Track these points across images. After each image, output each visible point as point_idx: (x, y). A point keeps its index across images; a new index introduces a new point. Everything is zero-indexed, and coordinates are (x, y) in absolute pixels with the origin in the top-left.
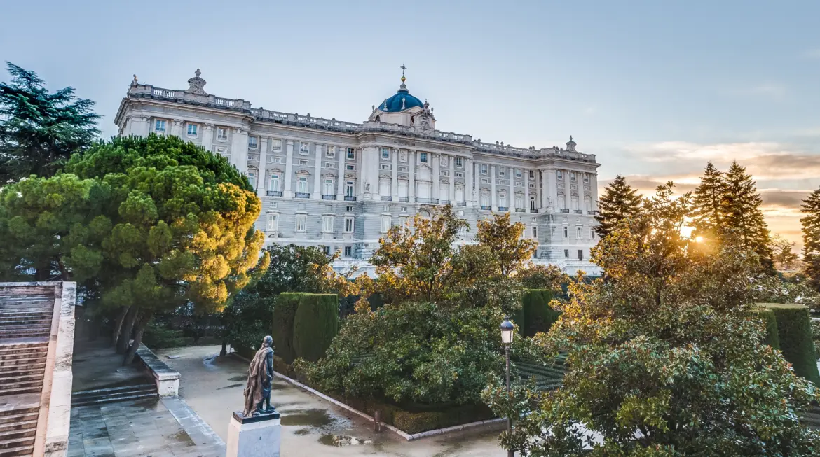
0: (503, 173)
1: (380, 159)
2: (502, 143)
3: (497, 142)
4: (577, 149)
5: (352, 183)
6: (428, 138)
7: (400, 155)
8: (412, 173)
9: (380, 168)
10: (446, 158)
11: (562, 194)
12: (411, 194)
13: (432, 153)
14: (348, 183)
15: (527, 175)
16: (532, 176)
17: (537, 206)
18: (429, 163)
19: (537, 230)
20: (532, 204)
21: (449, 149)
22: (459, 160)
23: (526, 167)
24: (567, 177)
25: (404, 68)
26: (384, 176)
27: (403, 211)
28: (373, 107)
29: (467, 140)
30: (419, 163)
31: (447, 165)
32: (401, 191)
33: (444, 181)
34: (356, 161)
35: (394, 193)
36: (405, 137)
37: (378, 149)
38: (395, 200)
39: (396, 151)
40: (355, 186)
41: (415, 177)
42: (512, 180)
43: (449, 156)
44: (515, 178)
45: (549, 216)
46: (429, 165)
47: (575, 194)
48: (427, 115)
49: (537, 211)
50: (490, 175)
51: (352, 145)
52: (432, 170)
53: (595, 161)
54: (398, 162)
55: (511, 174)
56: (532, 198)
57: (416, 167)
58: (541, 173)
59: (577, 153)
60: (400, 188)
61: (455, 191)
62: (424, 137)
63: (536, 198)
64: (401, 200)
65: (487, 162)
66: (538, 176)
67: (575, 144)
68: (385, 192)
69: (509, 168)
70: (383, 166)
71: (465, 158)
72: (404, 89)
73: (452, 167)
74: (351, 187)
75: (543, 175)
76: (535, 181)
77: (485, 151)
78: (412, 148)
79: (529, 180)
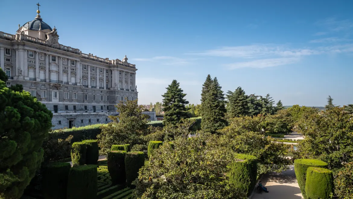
0: (94, 70)
1: (28, 57)
2: (92, 55)
3: (90, 54)
4: (128, 61)
5: (9, 69)
6: (56, 48)
7: (40, 56)
8: (47, 66)
9: (28, 62)
10: (66, 60)
11: (121, 81)
12: (47, 77)
13: (58, 57)
14: (7, 69)
15: (105, 72)
16: (107, 73)
17: (109, 86)
18: (57, 62)
19: (109, 97)
20: (107, 85)
21: (67, 55)
22: (73, 62)
23: (104, 68)
24: (124, 74)
25: (38, 5)
26: (31, 66)
27: (43, 86)
28: (19, 25)
29: (77, 52)
30: (51, 61)
31: (67, 64)
32: (41, 76)
33: (65, 71)
34: (11, 56)
35: (37, 76)
36: (43, 46)
37: (26, 51)
38: (38, 80)
39: (38, 53)
40: (12, 70)
41: (49, 69)
42: (98, 73)
43: (68, 59)
44: (99, 73)
45: (115, 91)
46: (57, 63)
47: (126, 82)
48: (55, 35)
49: (109, 89)
50: (88, 70)
51: (9, 47)
52: (58, 66)
53: (135, 68)
54: (39, 60)
55: (98, 70)
56: (107, 83)
57: (49, 64)
58: (111, 71)
59: (128, 63)
60: (41, 74)
61: (71, 77)
62: (54, 47)
63: (109, 83)
64: (41, 81)
65: (87, 64)
66: (110, 73)
67: (127, 59)
68: (32, 75)
69: (97, 67)
70: (30, 61)
71: (76, 61)
72: (39, 18)
73: (69, 65)
74: (9, 71)
75: (113, 72)
76: (108, 74)
77: (86, 58)
78: (47, 53)
79: (106, 74)
